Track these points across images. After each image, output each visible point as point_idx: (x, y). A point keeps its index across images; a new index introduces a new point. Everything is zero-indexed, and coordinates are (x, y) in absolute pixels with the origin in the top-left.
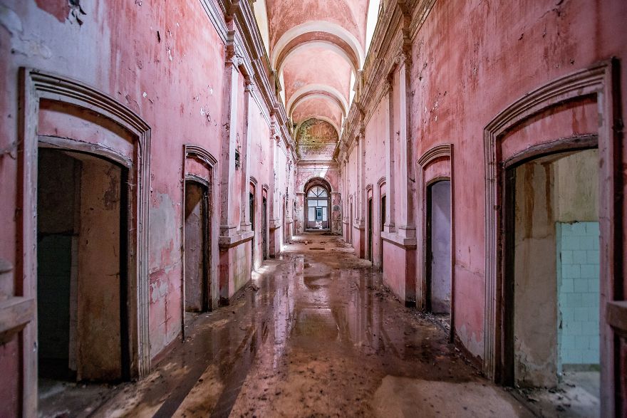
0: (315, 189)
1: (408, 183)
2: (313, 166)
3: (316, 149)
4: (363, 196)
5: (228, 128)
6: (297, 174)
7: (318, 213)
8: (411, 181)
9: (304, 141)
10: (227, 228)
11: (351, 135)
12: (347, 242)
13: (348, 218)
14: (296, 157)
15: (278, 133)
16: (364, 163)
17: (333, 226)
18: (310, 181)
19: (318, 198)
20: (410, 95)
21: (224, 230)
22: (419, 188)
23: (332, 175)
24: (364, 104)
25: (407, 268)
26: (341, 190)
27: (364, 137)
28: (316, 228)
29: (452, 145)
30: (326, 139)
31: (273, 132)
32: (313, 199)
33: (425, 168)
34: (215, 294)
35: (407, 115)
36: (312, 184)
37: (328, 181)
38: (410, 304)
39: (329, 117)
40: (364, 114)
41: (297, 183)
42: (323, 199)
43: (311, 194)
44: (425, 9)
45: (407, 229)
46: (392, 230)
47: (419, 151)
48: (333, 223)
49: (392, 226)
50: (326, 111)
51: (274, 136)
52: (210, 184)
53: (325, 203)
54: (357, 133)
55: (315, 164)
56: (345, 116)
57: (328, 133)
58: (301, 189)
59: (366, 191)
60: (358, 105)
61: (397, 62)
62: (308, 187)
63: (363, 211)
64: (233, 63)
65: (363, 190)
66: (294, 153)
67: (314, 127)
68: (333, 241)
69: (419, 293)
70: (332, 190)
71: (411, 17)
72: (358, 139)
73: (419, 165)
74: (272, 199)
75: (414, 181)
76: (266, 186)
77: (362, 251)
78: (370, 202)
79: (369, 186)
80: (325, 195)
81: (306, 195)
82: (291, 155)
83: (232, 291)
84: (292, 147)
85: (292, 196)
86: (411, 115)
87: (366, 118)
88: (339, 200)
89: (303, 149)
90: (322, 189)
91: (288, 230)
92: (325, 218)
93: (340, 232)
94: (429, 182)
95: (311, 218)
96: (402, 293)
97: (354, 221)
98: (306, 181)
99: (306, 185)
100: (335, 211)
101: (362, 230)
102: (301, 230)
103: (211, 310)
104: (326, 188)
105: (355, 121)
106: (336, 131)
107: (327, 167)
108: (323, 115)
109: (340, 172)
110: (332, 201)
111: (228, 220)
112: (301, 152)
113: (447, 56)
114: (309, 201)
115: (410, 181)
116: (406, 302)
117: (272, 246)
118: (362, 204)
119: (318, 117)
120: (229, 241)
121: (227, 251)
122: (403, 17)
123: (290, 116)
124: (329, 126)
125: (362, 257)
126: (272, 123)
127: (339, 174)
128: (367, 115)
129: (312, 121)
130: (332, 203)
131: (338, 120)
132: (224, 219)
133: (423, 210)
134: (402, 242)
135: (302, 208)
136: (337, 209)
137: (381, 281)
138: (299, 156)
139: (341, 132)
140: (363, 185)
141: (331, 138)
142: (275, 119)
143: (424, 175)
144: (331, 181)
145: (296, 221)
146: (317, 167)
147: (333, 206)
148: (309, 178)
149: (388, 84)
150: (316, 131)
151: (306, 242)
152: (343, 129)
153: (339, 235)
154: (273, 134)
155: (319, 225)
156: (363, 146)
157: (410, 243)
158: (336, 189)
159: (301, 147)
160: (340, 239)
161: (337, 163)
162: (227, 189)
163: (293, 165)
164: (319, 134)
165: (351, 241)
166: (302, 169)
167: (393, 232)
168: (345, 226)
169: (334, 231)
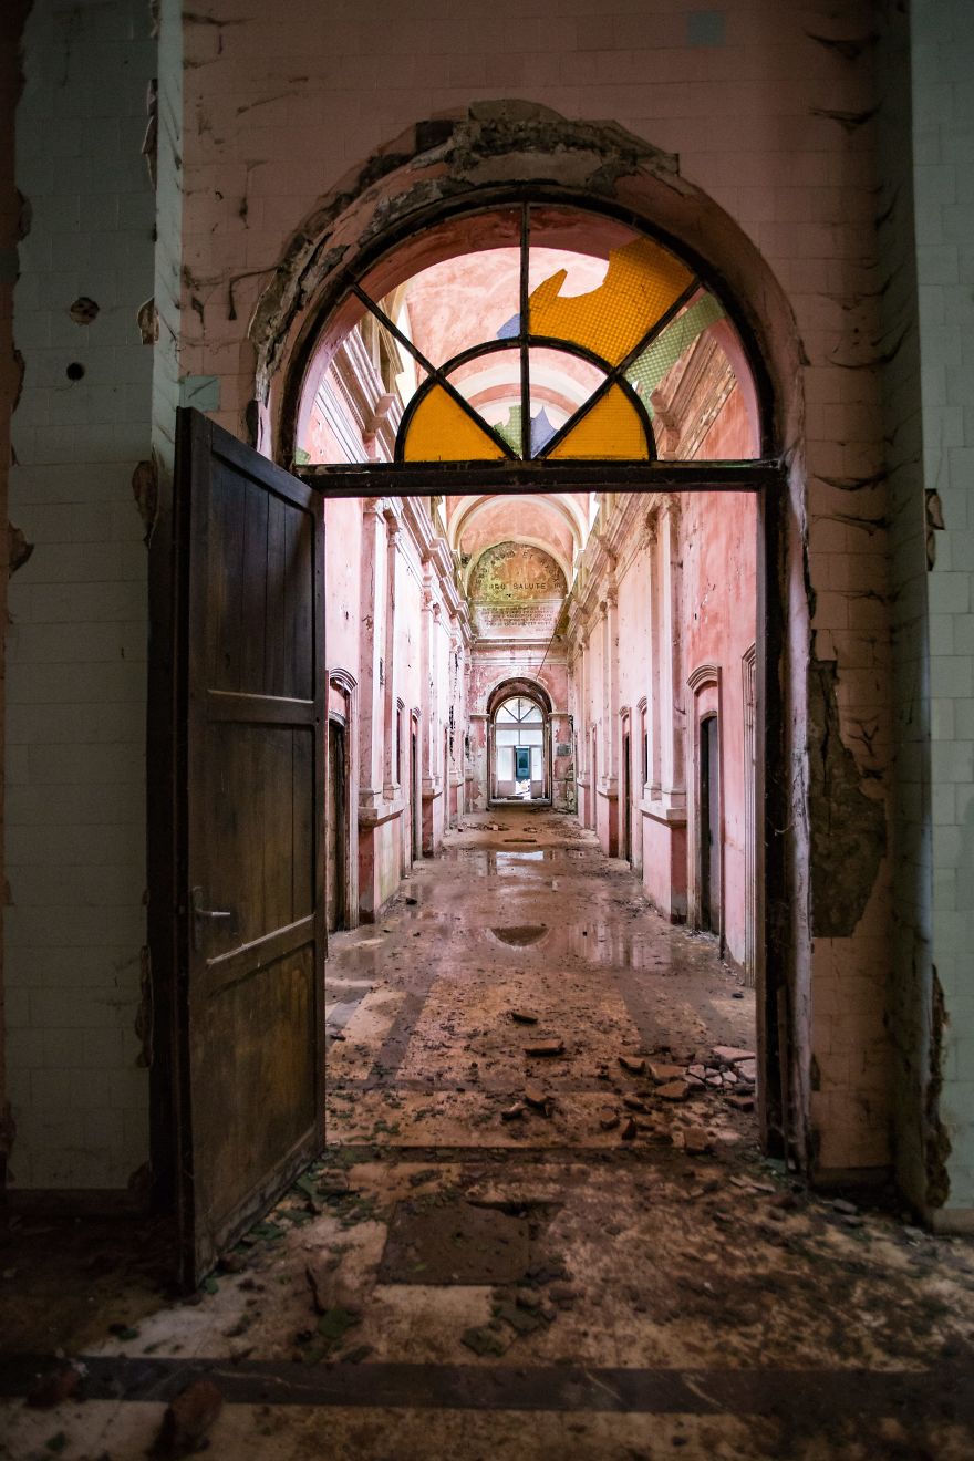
0: (511, 704)
1: (675, 717)
2: (507, 654)
3: (515, 614)
4: (615, 729)
5: (370, 624)
6: (472, 671)
7: (522, 762)
8: (680, 712)
9: (487, 595)
10: (372, 794)
11: (592, 594)
12: (587, 827)
13: (587, 773)
14: (469, 634)
15: (437, 597)
16: (616, 661)
17: (556, 793)
18: (501, 686)
19: (519, 725)
20: (678, 565)
21: (366, 797)
22: (690, 723)
23: (552, 673)
24: (614, 540)
25: (673, 859)
26: (574, 709)
27: (615, 606)
28: (517, 798)
29: (720, 669)
30: (538, 588)
31: (427, 598)
32: (508, 726)
33: (697, 693)
34: (353, 902)
35: (672, 601)
36: (505, 691)
37: (544, 685)
38: (678, 919)
39: (544, 539)
40: (616, 559)
41: (472, 692)
42: (531, 726)
43: (502, 716)
44: (693, 439)
45: (672, 794)
46: (657, 795)
47: (690, 666)
48: (555, 784)
49: (657, 789)
50: (536, 525)
51: (431, 605)
52: (347, 721)
53: (536, 738)
54: (602, 596)
55: (513, 648)
56: (580, 546)
57: (542, 576)
58: (481, 706)
59: (620, 719)
60: (602, 540)
61: (658, 503)
62: (496, 699)
63: (615, 759)
64: (376, 514)
65: (615, 715)
66: (467, 627)
67: (510, 563)
68: (554, 825)
69: (692, 900)
70: (554, 707)
71: (678, 432)
72: (603, 607)
73: (689, 687)
74: (426, 734)
75: (684, 712)
76: (417, 711)
77: (613, 843)
78: (627, 741)
79: (624, 709)
80: (537, 717)
81: (491, 719)
82: (459, 633)
83: (377, 901)
84: (461, 615)
85: (461, 723)
86: (680, 601)
87: (619, 569)
88: (571, 733)
89: (485, 613)
90: (527, 704)
91: (454, 800)
92: (537, 772)
93: (572, 807)
94: (702, 717)
95: (504, 772)
96: (665, 902)
97: (600, 781)
98: (492, 686)
99: (493, 694)
100: (560, 759)
101: (613, 799)
102: (481, 802)
103: (347, 929)
104: (539, 703)
105: (599, 569)
106: (560, 571)
107: (540, 654)
108: (532, 533)
109: (571, 665)
110: (554, 734)
111: (372, 780)
112: (481, 620)
113: (715, 533)
114: (499, 733)
115: (677, 713)
116: (672, 916)
117: (428, 833)
118: (613, 746)
119: (520, 539)
120: (375, 815)
121: (371, 832)
122: (665, 430)
123: (455, 547)
124: (546, 559)
125: (613, 854)
126: (426, 579)
127: (571, 669)
128: (620, 562)
129: (505, 549)
130: (554, 739)
131: (565, 545)
132: (365, 780)
133: (695, 760)
134: (664, 817)
135: (482, 751)
136: (565, 751)
137: (641, 893)
138: (475, 630)
139: (572, 576)
140: (614, 707)
141: (550, 588)
142: (432, 569)
143: (696, 705)
144: (551, 686)
145: (468, 781)
146: (518, 654)
147: (555, 745)
148: (500, 680)
149: (648, 531)
150: (514, 572)
151: (495, 827)
152: (576, 571)
153: (570, 812)
154: (427, 601)
155: (523, 791)
156: (615, 624)
157: (677, 817)
158: (563, 705)
159: (480, 608)
160: (570, 820)
161: (563, 642)
162: (370, 727)
163: (462, 654)
164: (521, 579)
165: (595, 826)
166: (482, 660)
167: (657, 799)
168: (581, 791)
169: (558, 803)
